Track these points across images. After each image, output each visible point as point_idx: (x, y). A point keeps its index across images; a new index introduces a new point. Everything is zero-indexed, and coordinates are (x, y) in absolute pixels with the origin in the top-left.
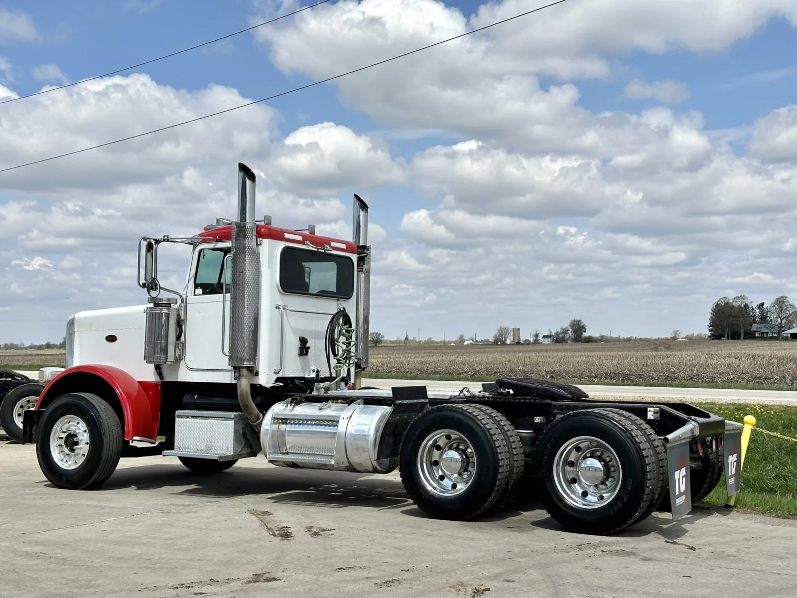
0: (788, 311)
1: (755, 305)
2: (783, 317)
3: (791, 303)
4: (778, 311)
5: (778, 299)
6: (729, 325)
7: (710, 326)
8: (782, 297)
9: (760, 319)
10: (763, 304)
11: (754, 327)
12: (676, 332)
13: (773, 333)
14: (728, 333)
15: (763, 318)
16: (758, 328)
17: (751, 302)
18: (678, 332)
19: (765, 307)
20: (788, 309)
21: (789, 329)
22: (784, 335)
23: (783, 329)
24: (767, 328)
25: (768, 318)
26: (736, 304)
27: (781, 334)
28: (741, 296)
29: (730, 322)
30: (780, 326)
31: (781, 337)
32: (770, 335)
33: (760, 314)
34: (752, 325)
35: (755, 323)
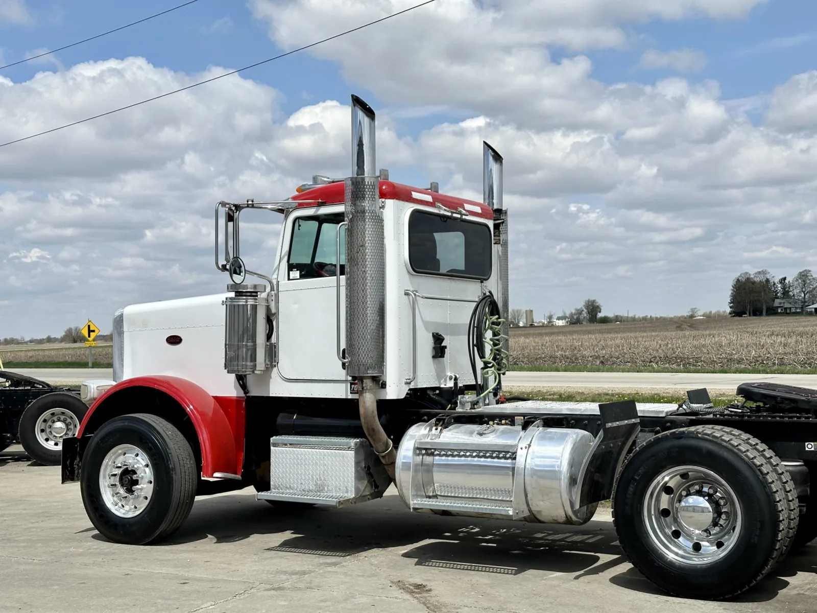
0: (812, 285)
1: (777, 280)
2: (806, 292)
3: (814, 276)
4: (801, 285)
5: (801, 273)
6: (750, 301)
7: (730, 303)
8: (805, 271)
9: (782, 294)
10: (785, 279)
11: (777, 303)
12: (693, 310)
13: (796, 308)
14: (750, 309)
15: (786, 293)
16: (780, 303)
17: (773, 277)
18: (696, 310)
19: (787, 281)
20: (811, 283)
21: (813, 304)
22: (809, 310)
23: (806, 304)
24: (790, 303)
25: (791, 293)
26: (757, 280)
27: (804, 309)
28: (762, 271)
29: (752, 298)
30: (803, 300)
31: (804, 312)
32: (793, 310)
33: (782, 289)
34: (774, 301)
35: (778, 298)
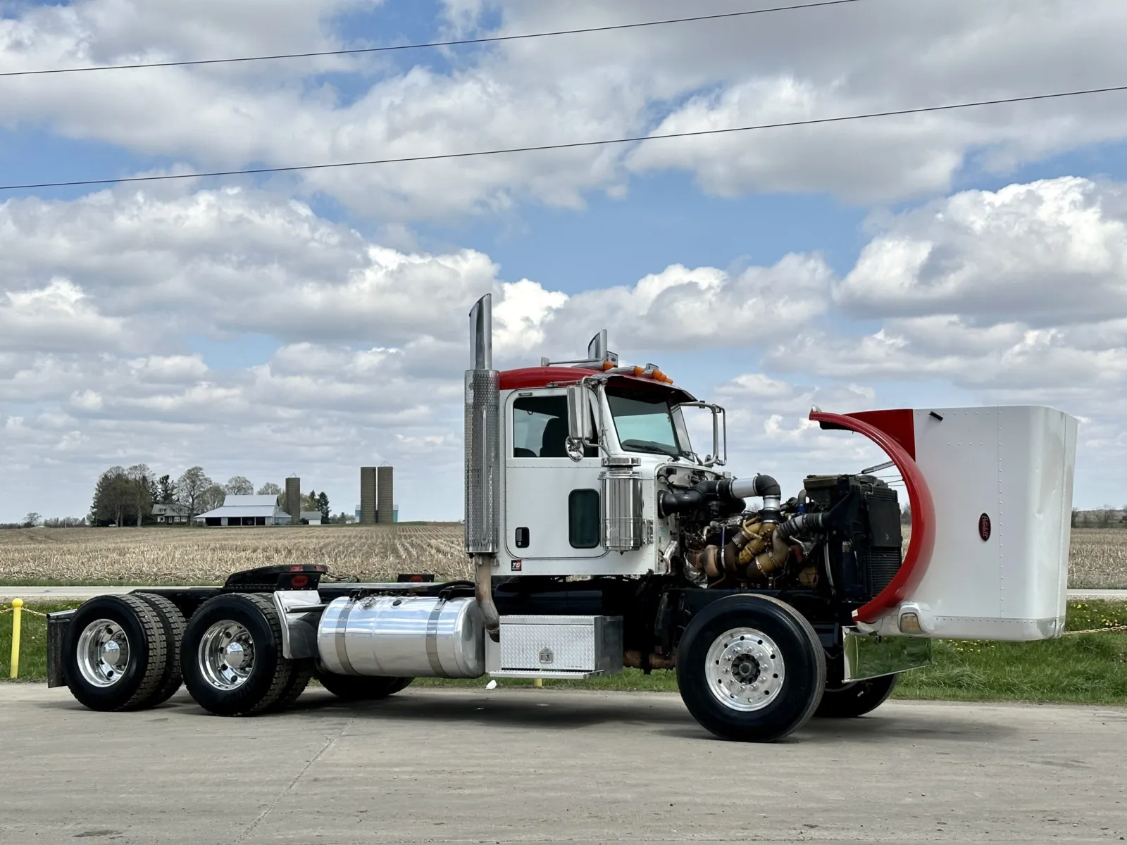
0: (203, 487)
1: (157, 478)
2: (195, 496)
3: (206, 476)
4: (189, 486)
5: (189, 471)
6: (121, 506)
7: (94, 508)
8: (196, 468)
9: (163, 497)
10: (167, 477)
11: (156, 509)
12: (32, 516)
13: (180, 517)
14: (120, 518)
15: (167, 497)
16: (160, 510)
17: (154, 475)
18: (36, 516)
19: (169, 481)
20: (203, 485)
21: (203, 512)
22: (198, 520)
23: (195, 512)
24: (174, 510)
25: (173, 497)
26: (131, 477)
27: (191, 519)
28: (140, 466)
29: (123, 502)
30: (191, 507)
31: (191, 523)
32: (177, 519)
33: (163, 491)
34: (152, 507)
35: (157, 503)
